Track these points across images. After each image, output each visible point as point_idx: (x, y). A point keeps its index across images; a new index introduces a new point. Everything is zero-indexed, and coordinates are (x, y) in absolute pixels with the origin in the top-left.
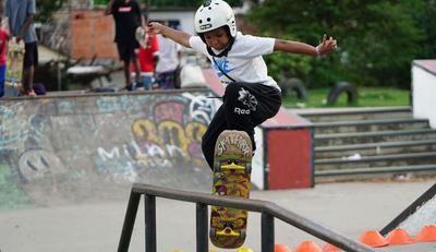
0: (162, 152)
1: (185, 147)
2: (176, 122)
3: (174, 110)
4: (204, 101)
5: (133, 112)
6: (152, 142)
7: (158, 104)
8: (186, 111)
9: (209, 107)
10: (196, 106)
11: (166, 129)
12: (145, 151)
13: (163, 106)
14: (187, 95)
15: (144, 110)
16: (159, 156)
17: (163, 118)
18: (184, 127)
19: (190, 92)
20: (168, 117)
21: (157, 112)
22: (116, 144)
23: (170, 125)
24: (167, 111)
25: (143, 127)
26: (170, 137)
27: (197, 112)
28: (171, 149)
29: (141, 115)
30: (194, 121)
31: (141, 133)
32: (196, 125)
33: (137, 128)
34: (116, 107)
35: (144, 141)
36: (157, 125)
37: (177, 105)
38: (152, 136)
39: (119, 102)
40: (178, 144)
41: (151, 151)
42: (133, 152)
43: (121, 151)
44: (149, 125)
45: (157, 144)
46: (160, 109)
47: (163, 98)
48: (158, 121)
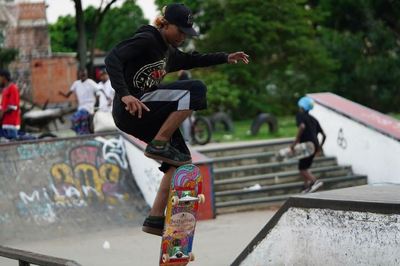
0: (78, 193)
1: (99, 188)
2: (92, 165)
3: (89, 153)
4: (116, 144)
5: (51, 157)
6: (68, 185)
7: (73, 149)
8: (99, 154)
9: (121, 149)
10: (108, 149)
11: (81, 172)
12: (63, 193)
13: (78, 150)
14: (100, 139)
15: (62, 155)
16: (75, 197)
17: (78, 161)
18: (97, 168)
19: (103, 136)
20: (82, 160)
21: (73, 157)
22: (37, 188)
23: (85, 168)
24: (82, 155)
25: (60, 171)
26: (86, 178)
27: (110, 154)
28: (86, 189)
29: (58, 159)
30: (107, 162)
31: (59, 176)
32: (109, 166)
33: (55, 172)
34: (36, 153)
35: (61, 183)
36: (73, 169)
37: (91, 149)
38: (69, 179)
39: (37, 149)
40: (93, 184)
41: (69, 192)
42: (51, 194)
43: (41, 195)
44: (66, 168)
45: (74, 186)
46: (76, 154)
47: (78, 143)
48: (74, 164)
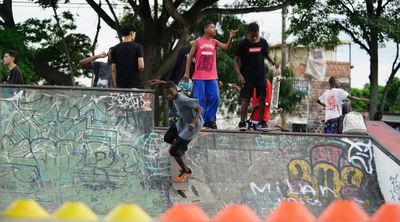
0: (314, 192)
1: (338, 189)
2: (334, 166)
3: (332, 153)
4: (363, 148)
5: (291, 151)
6: (306, 182)
7: (316, 146)
8: (343, 155)
9: (368, 153)
10: (354, 151)
11: (321, 170)
12: (298, 189)
13: (320, 148)
14: (346, 140)
15: (301, 151)
16: (311, 195)
17: (319, 160)
18: (339, 171)
19: (349, 137)
20: (325, 159)
21: (314, 153)
22: (269, 180)
23: (326, 167)
24: (325, 154)
25: (297, 166)
26: (326, 178)
27: (354, 157)
28: (324, 189)
29: (298, 155)
30: (351, 164)
31: (296, 172)
32: (352, 169)
33: (292, 167)
34: (274, 145)
35: (297, 180)
36: (312, 167)
37: (335, 149)
38: (306, 176)
39: (276, 141)
40: (332, 185)
41: (304, 190)
42: (284, 189)
43: (273, 188)
44: (305, 166)
45: (310, 184)
46: (317, 152)
47: (322, 141)
48: (314, 162)
